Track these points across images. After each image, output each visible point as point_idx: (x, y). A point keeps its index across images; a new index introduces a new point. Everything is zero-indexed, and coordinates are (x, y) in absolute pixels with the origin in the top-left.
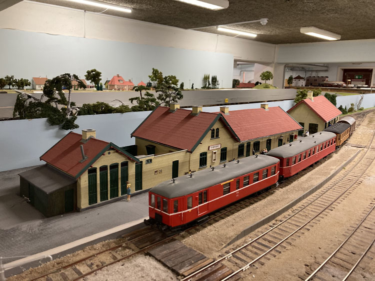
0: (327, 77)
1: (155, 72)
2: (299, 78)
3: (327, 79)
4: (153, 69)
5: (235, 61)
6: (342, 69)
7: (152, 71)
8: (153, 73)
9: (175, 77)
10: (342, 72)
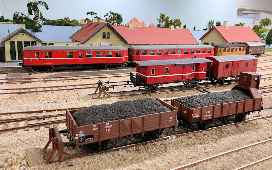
1: (162, 16)
4: (161, 14)
5: (239, 10)
7: (160, 15)
8: (161, 16)
9: (179, 21)
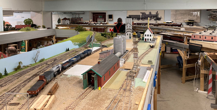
0: (82, 18)
2: (65, 19)
3: (82, 19)
6: (92, 13)
10: (92, 14)
